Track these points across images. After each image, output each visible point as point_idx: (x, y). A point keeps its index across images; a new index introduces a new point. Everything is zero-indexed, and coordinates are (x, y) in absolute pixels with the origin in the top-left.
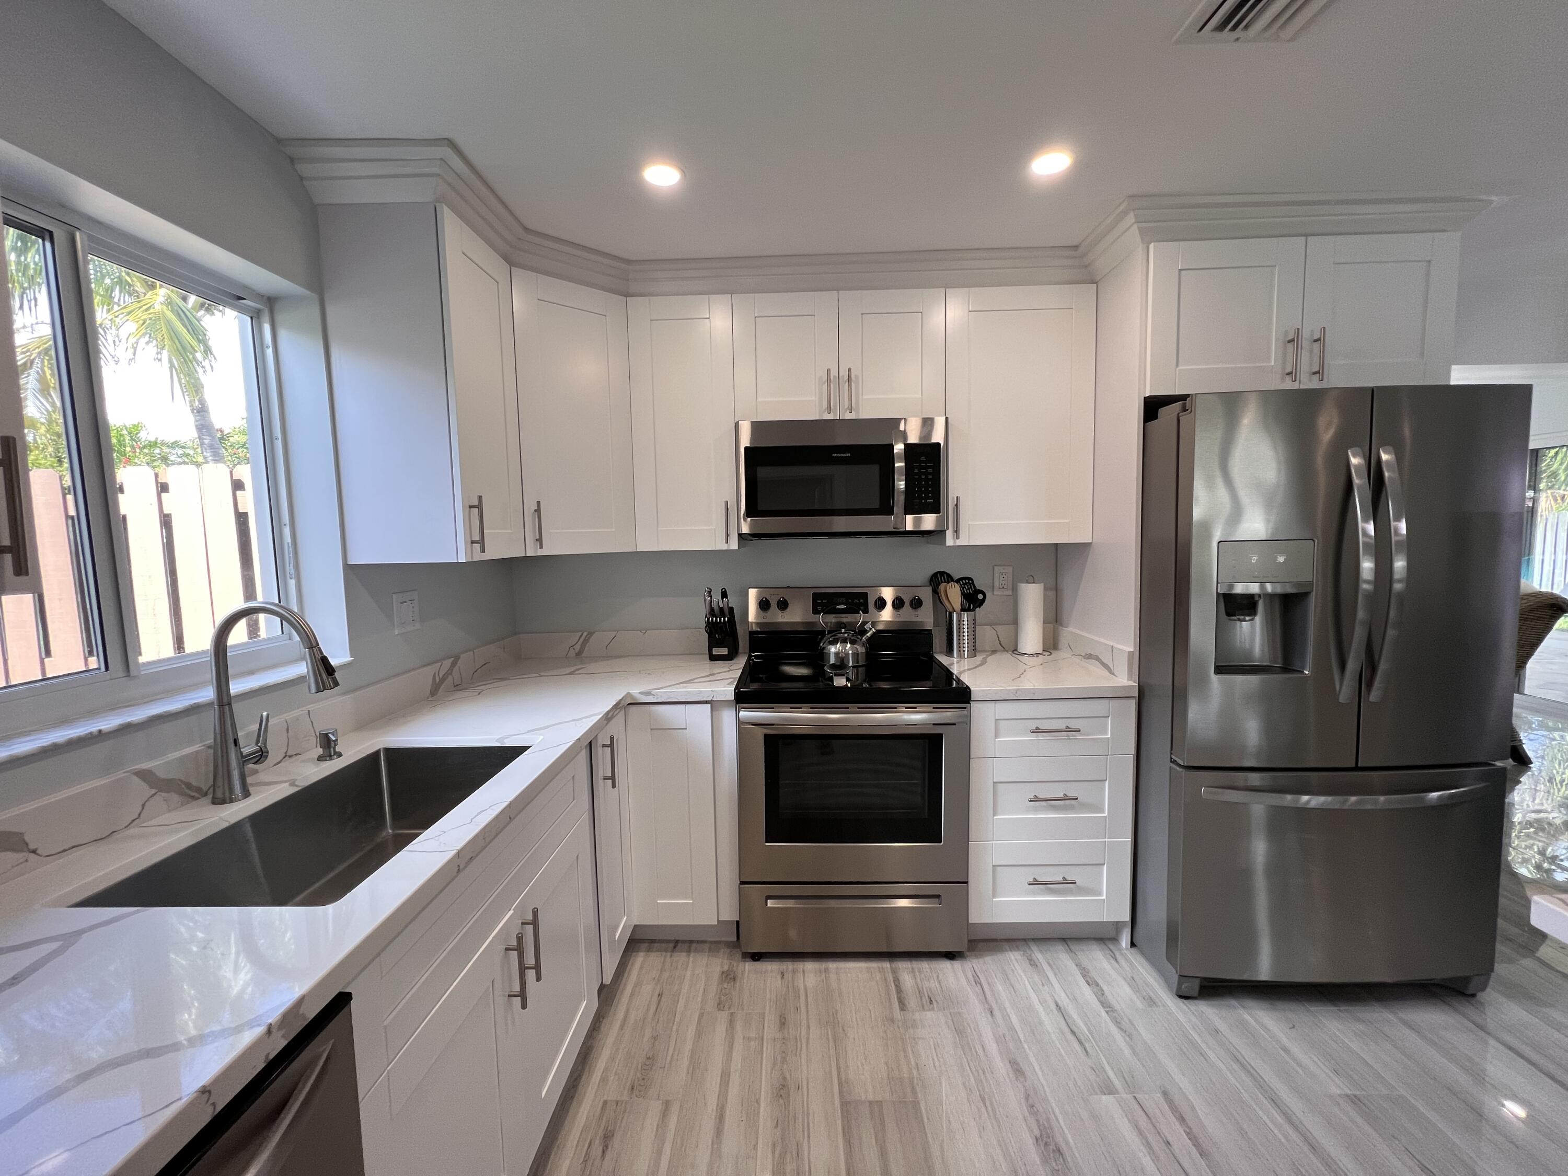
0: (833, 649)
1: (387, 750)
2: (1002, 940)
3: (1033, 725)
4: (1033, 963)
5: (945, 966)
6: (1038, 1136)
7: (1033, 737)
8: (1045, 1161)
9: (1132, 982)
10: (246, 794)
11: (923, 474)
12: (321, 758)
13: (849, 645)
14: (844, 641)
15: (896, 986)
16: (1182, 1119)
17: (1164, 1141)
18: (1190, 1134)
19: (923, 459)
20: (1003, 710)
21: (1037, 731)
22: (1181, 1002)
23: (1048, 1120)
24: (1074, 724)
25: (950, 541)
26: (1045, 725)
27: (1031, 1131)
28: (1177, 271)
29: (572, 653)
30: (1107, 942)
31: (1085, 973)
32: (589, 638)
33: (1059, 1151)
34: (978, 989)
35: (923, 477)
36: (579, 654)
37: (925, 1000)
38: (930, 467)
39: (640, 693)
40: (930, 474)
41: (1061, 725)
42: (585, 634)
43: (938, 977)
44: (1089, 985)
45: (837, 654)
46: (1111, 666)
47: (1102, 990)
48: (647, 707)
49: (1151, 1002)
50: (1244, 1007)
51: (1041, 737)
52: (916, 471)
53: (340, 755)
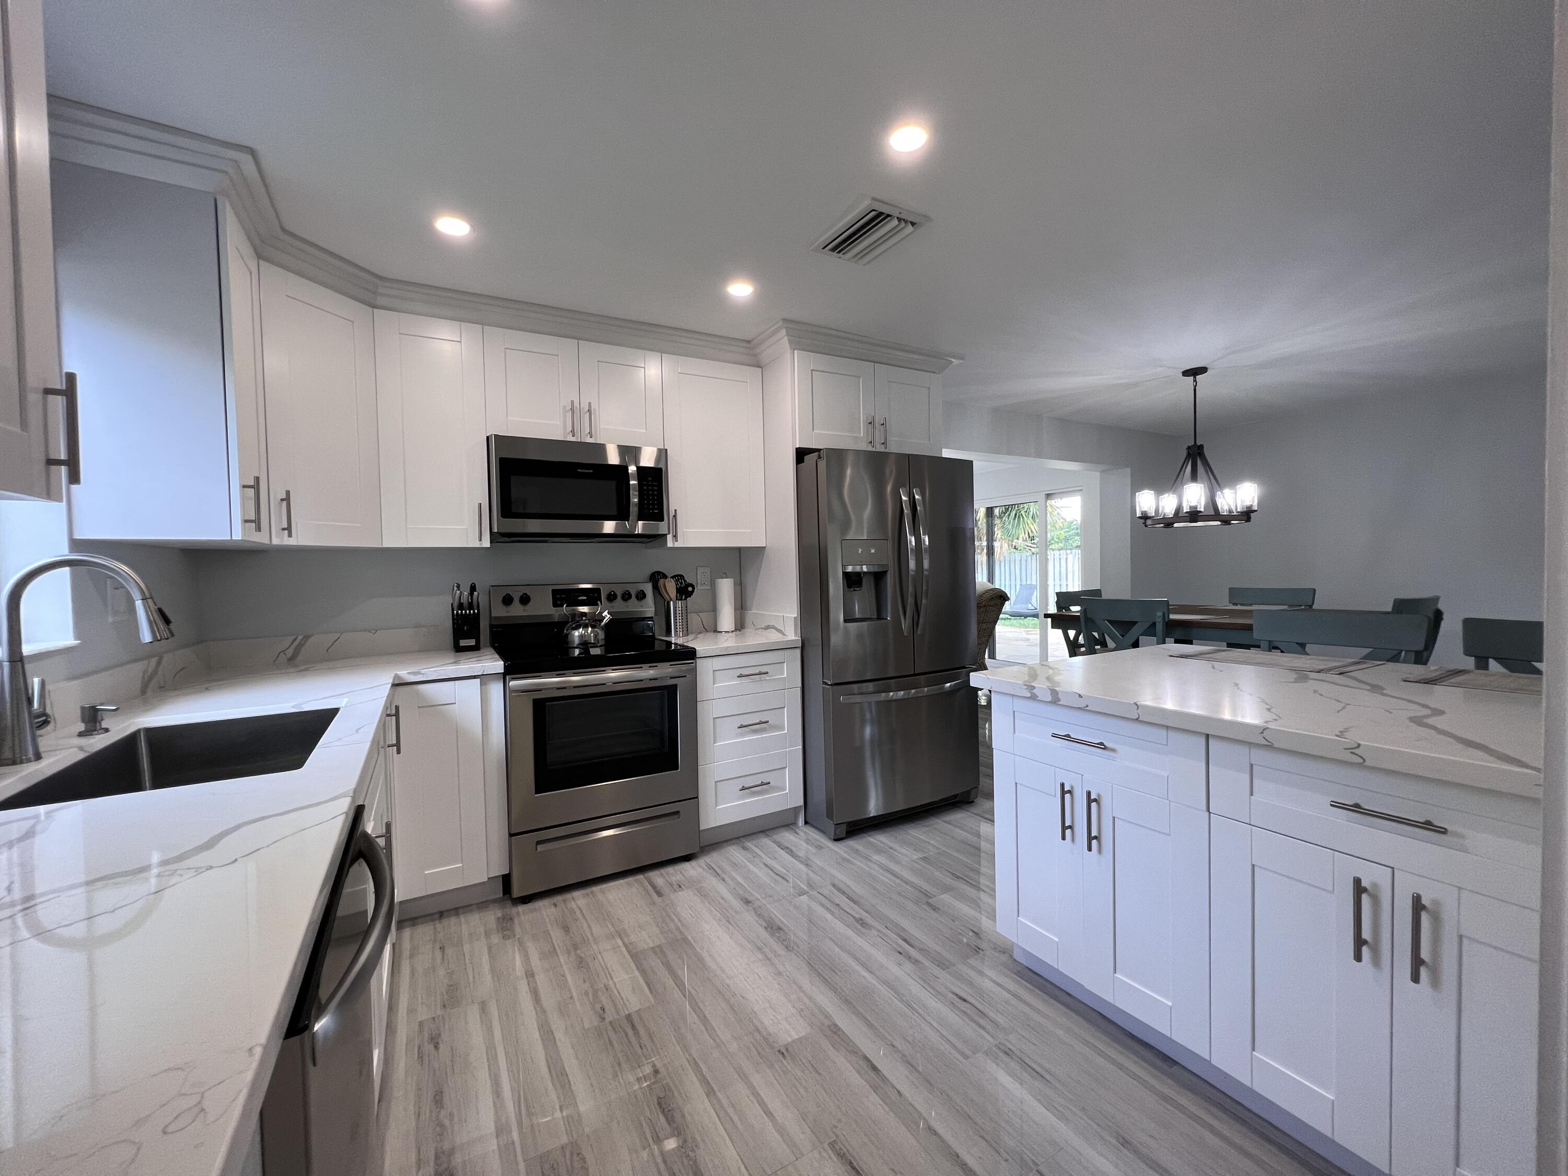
0: (576, 633)
1: (148, 730)
2: (722, 842)
3: (738, 672)
4: (745, 848)
5: (686, 866)
6: (766, 925)
7: (737, 682)
8: (772, 935)
9: (807, 841)
10: (38, 757)
11: (650, 490)
12: (81, 735)
13: (590, 629)
14: (586, 626)
15: (651, 886)
16: (843, 893)
18: (849, 898)
19: (650, 479)
20: (718, 663)
21: (740, 676)
22: (836, 843)
23: (771, 918)
24: (764, 669)
25: (670, 544)
26: (745, 672)
27: (761, 925)
28: (812, 372)
29: (283, 658)
30: (791, 826)
31: (779, 845)
32: (306, 642)
33: (780, 929)
34: (712, 871)
35: (650, 492)
36: (291, 659)
37: (676, 887)
38: (655, 486)
39: (409, 673)
40: (656, 490)
41: (757, 670)
42: (300, 637)
43: (681, 873)
44: (782, 849)
45: (581, 636)
46: (783, 630)
47: (791, 850)
48: (415, 687)
49: (820, 847)
50: (869, 836)
51: (744, 680)
52: (645, 488)
53: (107, 730)
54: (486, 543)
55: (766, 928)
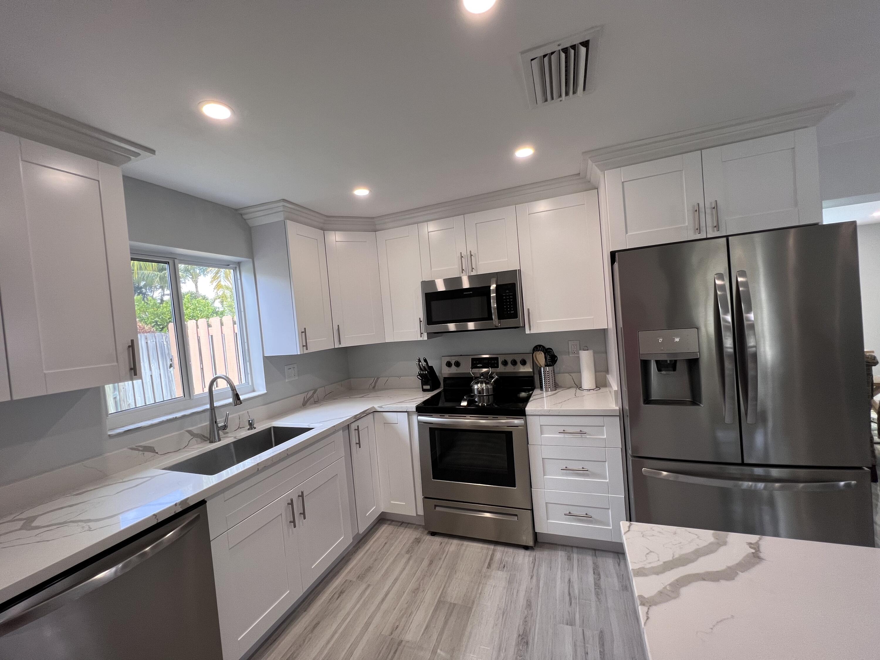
0: (476, 387)
1: (274, 427)
2: (559, 545)
3: (561, 429)
4: (569, 558)
5: (522, 553)
6: (521, 634)
7: (562, 436)
8: (518, 644)
9: (622, 577)
10: (220, 440)
11: (508, 299)
12: (249, 429)
13: (484, 385)
14: (482, 383)
15: (491, 557)
16: (602, 645)
17: (585, 652)
18: (602, 653)
19: (507, 291)
20: (544, 420)
21: (564, 432)
23: (530, 629)
24: (584, 430)
25: (527, 332)
26: (569, 430)
27: (519, 631)
28: (621, 184)
29: (371, 387)
31: (597, 568)
32: (378, 380)
33: (527, 643)
34: (532, 566)
36: (374, 387)
37: (502, 565)
38: (511, 295)
39: (378, 407)
40: (511, 298)
41: (578, 430)
42: (376, 378)
43: (514, 556)
44: (594, 574)
45: (478, 389)
48: (382, 413)
51: (566, 436)
52: (504, 297)
53: (255, 428)
54: (425, 338)
55: (519, 635)
